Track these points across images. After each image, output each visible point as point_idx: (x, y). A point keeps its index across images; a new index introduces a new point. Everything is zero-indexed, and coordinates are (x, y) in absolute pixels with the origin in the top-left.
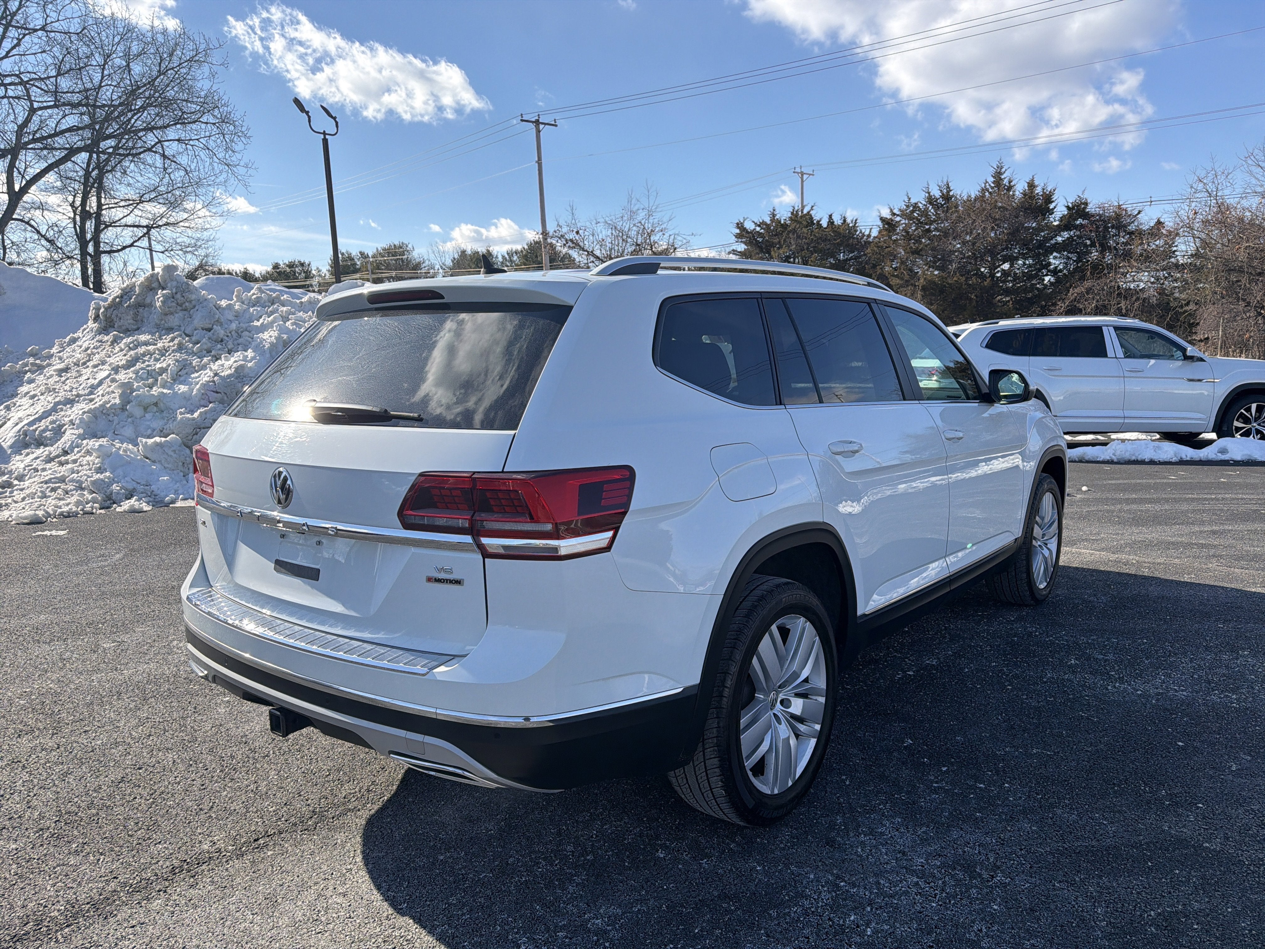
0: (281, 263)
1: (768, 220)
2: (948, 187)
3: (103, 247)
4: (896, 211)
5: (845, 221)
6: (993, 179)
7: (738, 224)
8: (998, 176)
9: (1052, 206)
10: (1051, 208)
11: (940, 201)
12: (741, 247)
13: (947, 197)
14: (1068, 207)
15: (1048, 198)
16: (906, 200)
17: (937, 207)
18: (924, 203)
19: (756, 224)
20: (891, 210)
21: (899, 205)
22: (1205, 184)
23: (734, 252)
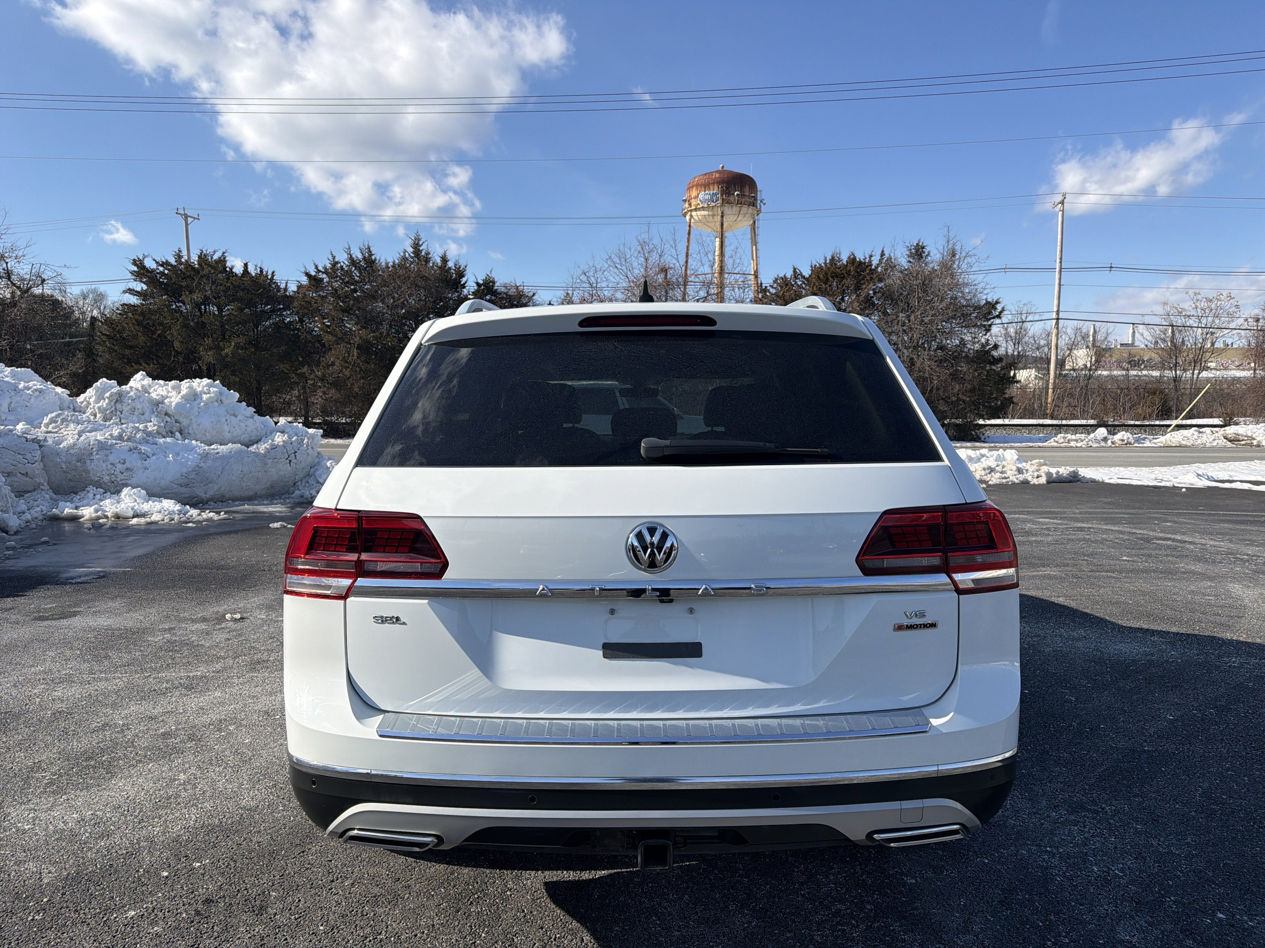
1: (173, 261)
2: (370, 251)
4: (320, 268)
5: (261, 271)
6: (412, 250)
7: (134, 260)
8: (416, 246)
9: (463, 280)
10: (462, 283)
11: (362, 263)
12: (140, 286)
13: (370, 261)
14: (477, 284)
15: (461, 274)
16: (331, 258)
17: (359, 268)
18: (347, 263)
19: (157, 263)
20: (316, 267)
21: (324, 263)
22: (588, 277)
23: (131, 291)
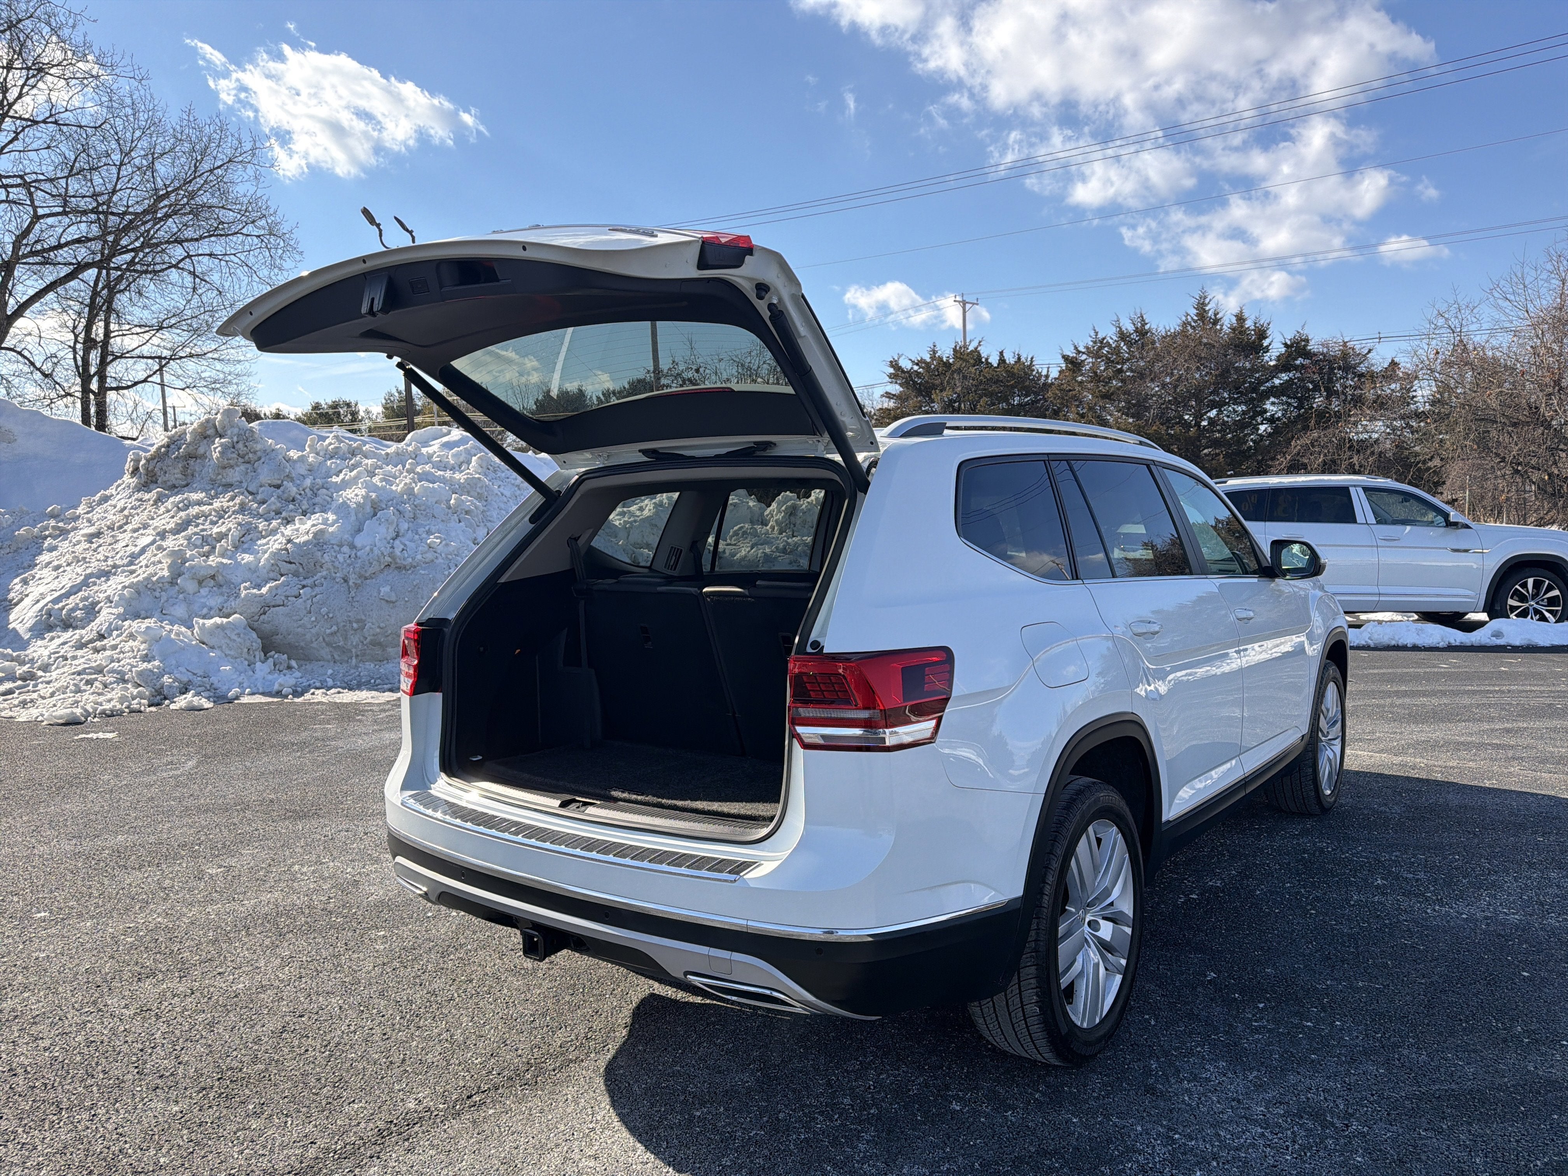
0: (323, 403)
1: (927, 358)
2: (1143, 320)
3: (111, 383)
4: (1082, 349)
5: (1019, 359)
6: (1195, 311)
7: (891, 362)
8: (1201, 307)
9: (1266, 343)
10: (1265, 345)
11: (1134, 336)
12: (896, 389)
13: (1142, 332)
14: (1286, 345)
15: (1262, 334)
16: (1093, 334)
17: (1130, 344)
18: (1115, 338)
19: (913, 362)
20: (1076, 348)
21: (1085, 341)
22: (1447, 319)
23: (888, 395)
